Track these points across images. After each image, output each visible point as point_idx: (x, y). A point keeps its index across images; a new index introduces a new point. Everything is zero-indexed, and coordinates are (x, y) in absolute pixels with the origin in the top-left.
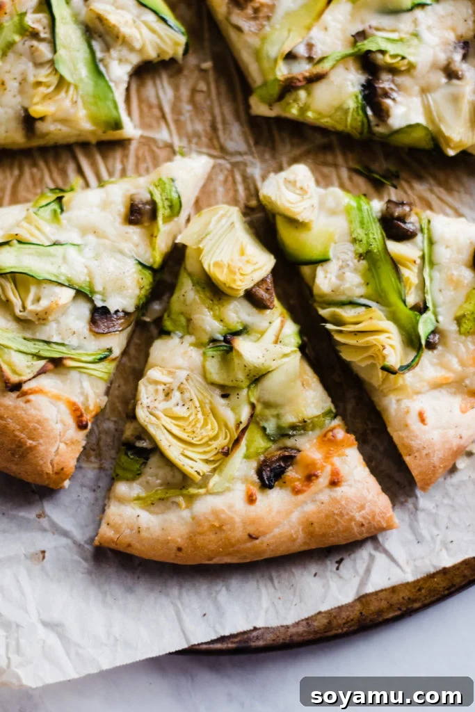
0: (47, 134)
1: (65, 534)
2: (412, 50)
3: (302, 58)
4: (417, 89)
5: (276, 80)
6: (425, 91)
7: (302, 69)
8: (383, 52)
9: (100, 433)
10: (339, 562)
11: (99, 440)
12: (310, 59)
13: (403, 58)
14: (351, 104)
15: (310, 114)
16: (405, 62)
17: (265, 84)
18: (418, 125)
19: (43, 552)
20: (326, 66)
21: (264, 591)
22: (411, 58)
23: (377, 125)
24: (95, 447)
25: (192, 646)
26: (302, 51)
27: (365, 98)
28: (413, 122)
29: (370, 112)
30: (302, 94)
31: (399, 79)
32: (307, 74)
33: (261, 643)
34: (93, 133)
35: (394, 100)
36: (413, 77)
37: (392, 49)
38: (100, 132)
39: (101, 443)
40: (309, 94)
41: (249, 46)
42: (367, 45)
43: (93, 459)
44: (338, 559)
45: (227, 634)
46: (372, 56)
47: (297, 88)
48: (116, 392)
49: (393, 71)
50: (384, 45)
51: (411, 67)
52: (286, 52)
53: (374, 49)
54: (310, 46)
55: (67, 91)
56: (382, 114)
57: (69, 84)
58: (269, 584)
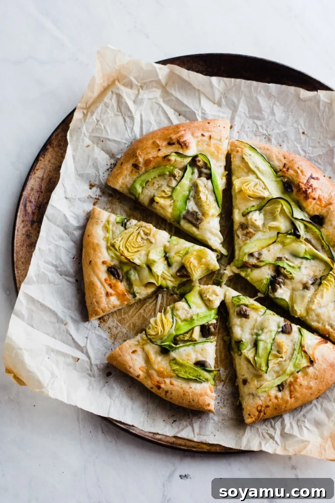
0: (155, 208)
1: (89, 357)
2: (295, 272)
3: (255, 257)
4: (290, 287)
5: (242, 260)
6: (293, 290)
7: (253, 261)
8: (284, 269)
9: (120, 331)
10: (175, 421)
11: (118, 333)
12: (258, 259)
13: (291, 274)
14: (265, 282)
15: (248, 278)
16: (291, 275)
17: (238, 260)
18: (284, 300)
19: (79, 359)
20: (262, 264)
21: (143, 416)
22: (294, 275)
23: (271, 293)
24: (116, 335)
25: (109, 418)
26: (256, 255)
27: (271, 281)
28: (283, 298)
29: (270, 287)
30: (249, 270)
31: (286, 281)
32: (254, 264)
33: (134, 432)
34: (170, 219)
35: (281, 287)
36: (291, 282)
37: (288, 269)
38: (172, 220)
39: (118, 335)
40: (252, 271)
41: (239, 244)
42: (280, 264)
43: (112, 338)
44: (175, 420)
45: (122, 421)
46: (280, 268)
47: (248, 267)
48: (133, 321)
49: (286, 277)
50: (285, 266)
51: (292, 278)
52: (251, 252)
53: (281, 266)
54: (260, 254)
55: (171, 200)
56: (274, 290)
57: (173, 199)
58: (147, 415)
